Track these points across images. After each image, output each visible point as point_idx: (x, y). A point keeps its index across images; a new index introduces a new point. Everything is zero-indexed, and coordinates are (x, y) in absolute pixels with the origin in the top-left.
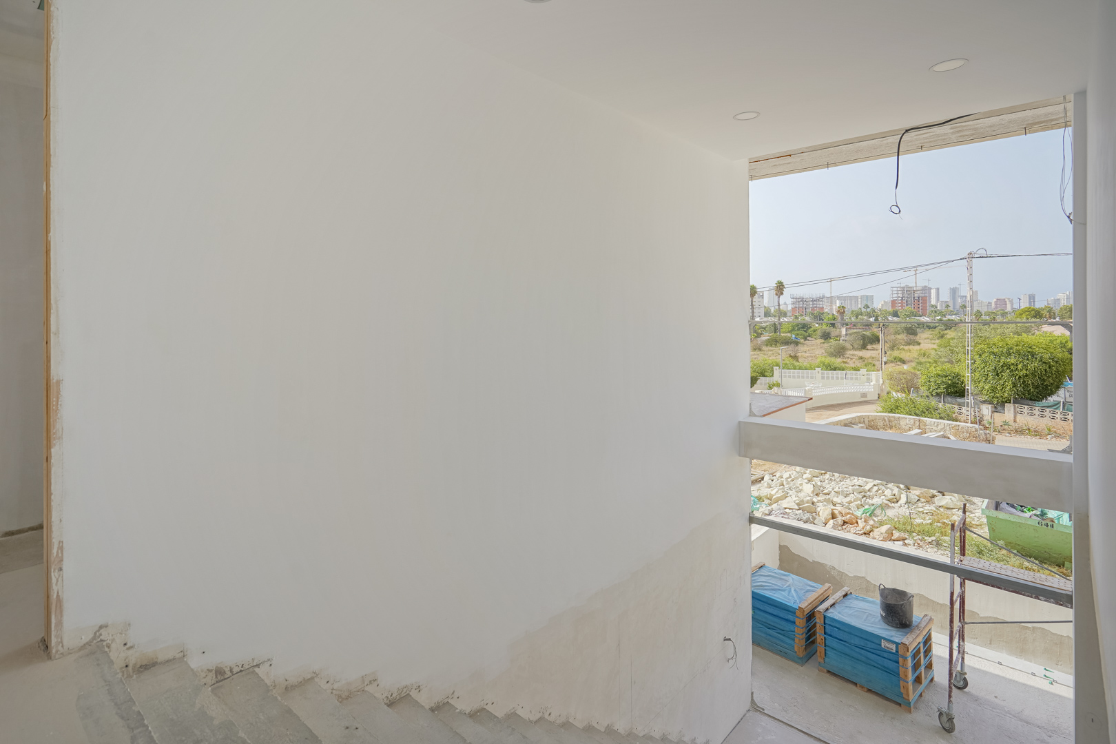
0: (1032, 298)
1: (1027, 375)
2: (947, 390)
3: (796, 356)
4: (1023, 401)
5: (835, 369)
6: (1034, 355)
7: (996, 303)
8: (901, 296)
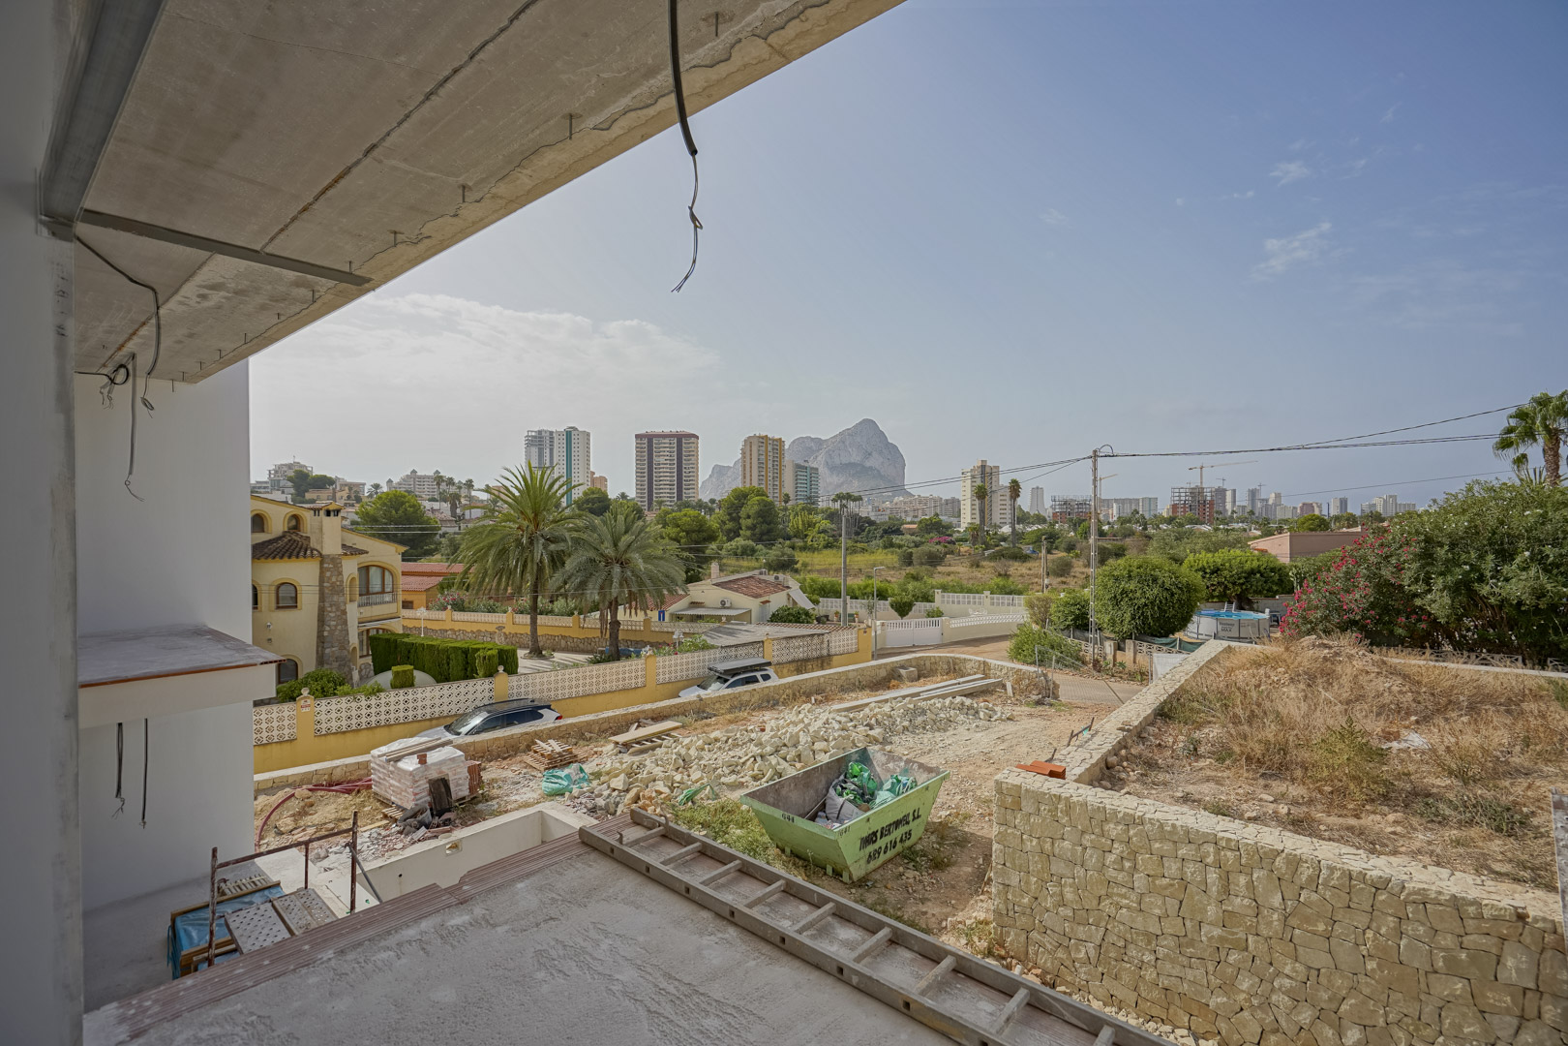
0: (1344, 503)
1: (1146, 605)
2: (1076, 622)
3: (1006, 575)
4: (1143, 637)
5: (1010, 593)
6: (1155, 580)
7: (1302, 508)
8: (1183, 498)
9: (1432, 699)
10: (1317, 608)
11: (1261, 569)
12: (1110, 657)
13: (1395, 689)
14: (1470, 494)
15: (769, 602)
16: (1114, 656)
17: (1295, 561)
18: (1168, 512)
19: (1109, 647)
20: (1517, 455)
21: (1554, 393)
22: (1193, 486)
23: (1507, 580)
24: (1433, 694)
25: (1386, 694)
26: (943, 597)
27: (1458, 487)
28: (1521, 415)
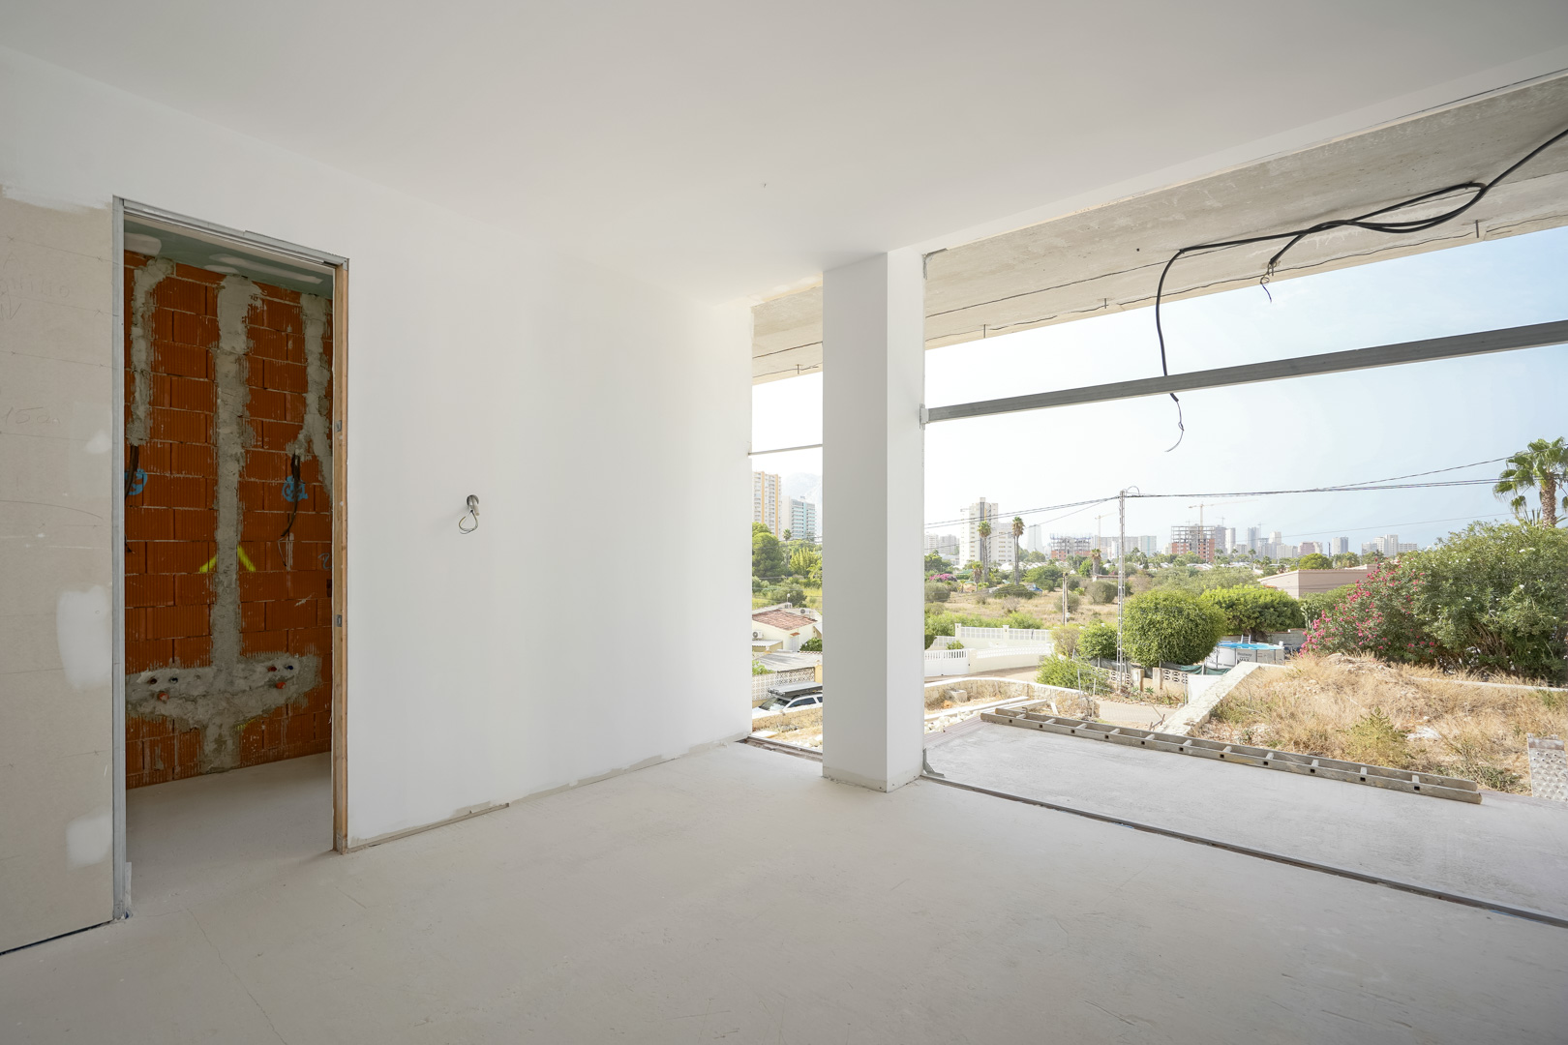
0: (1344, 543)
1: (1172, 635)
2: (1103, 652)
3: (1016, 610)
4: (1169, 665)
5: (1028, 627)
6: (1180, 611)
7: (1302, 548)
8: (1183, 537)
9: (1441, 703)
10: (1334, 635)
11: (1275, 603)
12: (1137, 684)
13: (1410, 695)
14: (1472, 533)
15: (798, 634)
16: (1142, 682)
17: (1304, 597)
18: (1167, 551)
19: (1136, 674)
20: (1516, 497)
21: (1550, 440)
22: (1192, 524)
23: (1505, 610)
24: (1441, 700)
25: (1403, 700)
26: (963, 630)
27: (1460, 527)
28: (1519, 460)
